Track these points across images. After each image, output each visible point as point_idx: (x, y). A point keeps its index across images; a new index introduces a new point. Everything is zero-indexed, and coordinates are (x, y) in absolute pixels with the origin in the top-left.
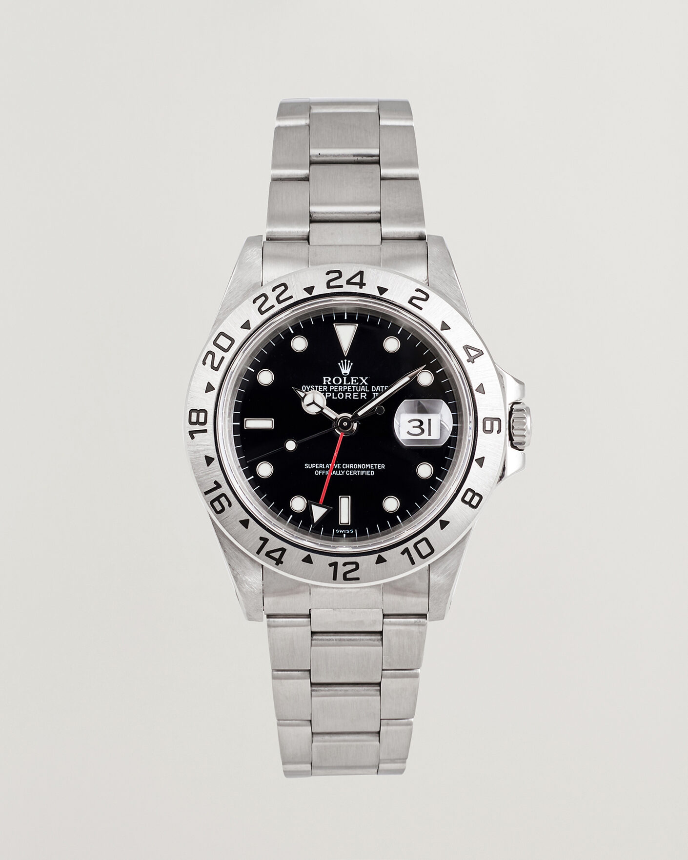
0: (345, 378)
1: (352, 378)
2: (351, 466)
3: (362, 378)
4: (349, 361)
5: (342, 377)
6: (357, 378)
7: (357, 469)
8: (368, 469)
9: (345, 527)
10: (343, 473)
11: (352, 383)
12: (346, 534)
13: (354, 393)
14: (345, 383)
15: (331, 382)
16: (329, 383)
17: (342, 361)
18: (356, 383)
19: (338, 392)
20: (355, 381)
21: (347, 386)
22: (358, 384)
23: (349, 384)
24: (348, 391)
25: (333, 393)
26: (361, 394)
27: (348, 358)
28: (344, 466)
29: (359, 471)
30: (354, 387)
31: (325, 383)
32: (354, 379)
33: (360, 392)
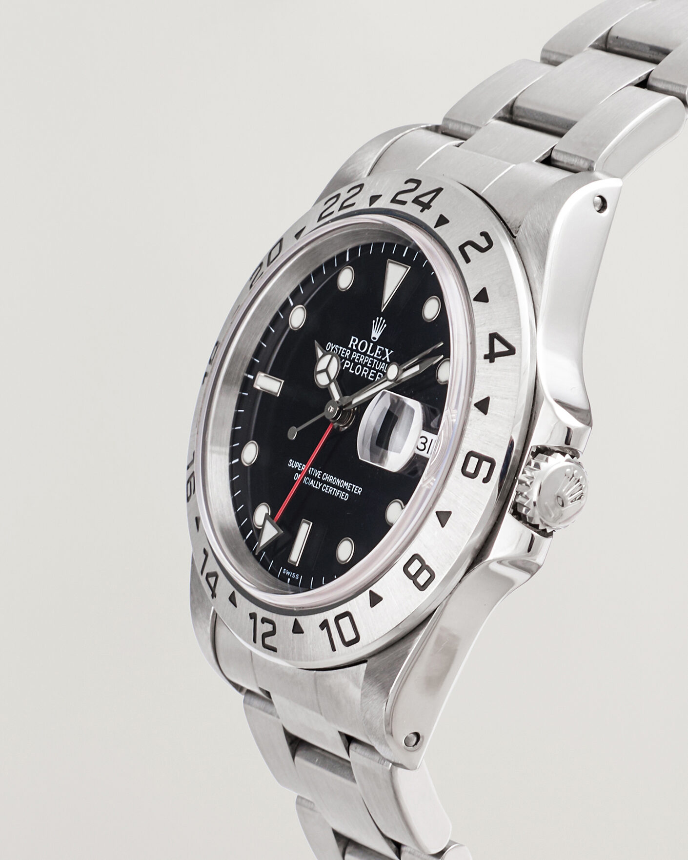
0: (372, 344)
1: (378, 347)
2: (330, 478)
3: (387, 350)
4: (384, 321)
5: (369, 341)
6: (383, 348)
7: (334, 486)
8: (344, 490)
9: (291, 567)
10: (320, 485)
11: (375, 356)
12: (291, 578)
13: (372, 371)
14: (368, 353)
15: (357, 346)
16: (354, 348)
17: (378, 318)
18: (379, 356)
19: (358, 364)
20: (380, 352)
21: (370, 356)
22: (380, 357)
23: (372, 355)
24: (368, 365)
25: (353, 364)
26: (379, 373)
27: (384, 315)
28: (325, 476)
29: (335, 489)
30: (375, 361)
31: (350, 346)
32: (380, 349)
33: (378, 371)
